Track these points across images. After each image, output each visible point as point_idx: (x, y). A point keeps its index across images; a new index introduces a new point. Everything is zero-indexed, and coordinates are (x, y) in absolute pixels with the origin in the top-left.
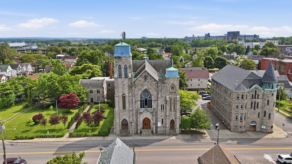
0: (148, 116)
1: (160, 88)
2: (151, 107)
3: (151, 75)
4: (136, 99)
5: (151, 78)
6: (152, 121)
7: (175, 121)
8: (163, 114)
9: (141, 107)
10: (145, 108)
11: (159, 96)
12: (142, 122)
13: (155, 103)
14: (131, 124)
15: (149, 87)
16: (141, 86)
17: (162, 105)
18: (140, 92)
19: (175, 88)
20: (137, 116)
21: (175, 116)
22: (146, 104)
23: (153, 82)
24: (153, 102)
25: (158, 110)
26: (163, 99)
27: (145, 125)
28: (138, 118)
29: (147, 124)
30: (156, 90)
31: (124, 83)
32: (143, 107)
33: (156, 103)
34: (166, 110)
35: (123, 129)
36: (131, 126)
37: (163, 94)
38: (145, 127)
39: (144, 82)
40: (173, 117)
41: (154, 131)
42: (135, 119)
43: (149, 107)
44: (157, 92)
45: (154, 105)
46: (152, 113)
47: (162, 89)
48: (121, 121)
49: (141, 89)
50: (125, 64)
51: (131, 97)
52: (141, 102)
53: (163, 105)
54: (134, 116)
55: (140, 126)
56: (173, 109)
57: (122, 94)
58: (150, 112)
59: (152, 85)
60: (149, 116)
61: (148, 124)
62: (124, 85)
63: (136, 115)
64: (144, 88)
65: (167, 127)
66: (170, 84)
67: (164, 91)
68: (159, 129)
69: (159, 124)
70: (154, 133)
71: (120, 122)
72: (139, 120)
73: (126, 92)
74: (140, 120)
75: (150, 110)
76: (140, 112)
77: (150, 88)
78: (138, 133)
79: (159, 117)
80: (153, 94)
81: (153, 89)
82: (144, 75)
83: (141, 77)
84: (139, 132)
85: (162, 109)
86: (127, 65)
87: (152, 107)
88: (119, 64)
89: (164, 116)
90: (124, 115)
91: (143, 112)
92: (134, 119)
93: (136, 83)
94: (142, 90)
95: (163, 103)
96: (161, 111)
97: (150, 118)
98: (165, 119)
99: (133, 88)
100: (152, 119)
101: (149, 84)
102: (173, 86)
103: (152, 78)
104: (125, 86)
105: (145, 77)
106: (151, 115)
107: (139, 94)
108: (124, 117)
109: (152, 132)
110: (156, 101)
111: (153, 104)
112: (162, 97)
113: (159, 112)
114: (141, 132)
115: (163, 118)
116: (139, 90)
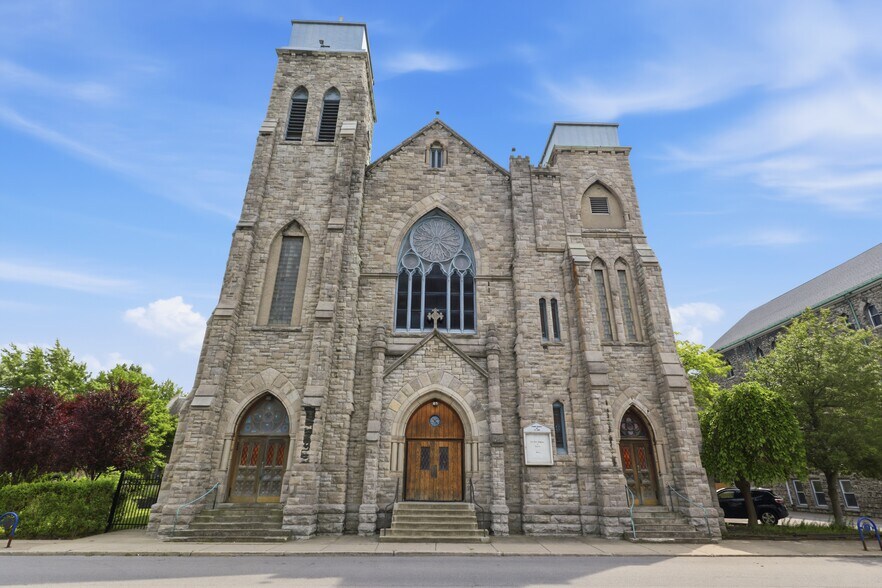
0: (447, 378)
1: (524, 200)
2: (470, 324)
3: (466, 144)
4: (372, 264)
5: (469, 156)
6: (476, 428)
7: (655, 425)
8: (558, 363)
9: (401, 322)
10: (429, 323)
11: (523, 244)
12: (397, 430)
13: (495, 295)
14: (309, 422)
15: (459, 202)
16: (409, 193)
17: (542, 301)
18: (401, 225)
19: (611, 204)
20: (364, 379)
21: (652, 383)
22: (435, 302)
23: (479, 175)
24: (480, 287)
25: (520, 338)
26: (549, 263)
27: (425, 464)
28: (371, 390)
29: (435, 454)
30: (496, 217)
31: (305, 167)
32: (415, 325)
33: (502, 293)
34: (581, 333)
35: (237, 495)
36: (307, 440)
37: (543, 232)
38: (425, 480)
39: (429, 172)
40: (634, 388)
41: (501, 506)
42: (347, 398)
43: (455, 324)
44: (504, 228)
45: (490, 307)
46: (476, 359)
47: (535, 205)
48: (236, 408)
49: (404, 209)
50: (334, 82)
51: (338, 239)
52: (402, 287)
53: (554, 302)
54: (343, 372)
55: (385, 467)
56: (622, 328)
57: (281, 222)
58: (462, 356)
59: (477, 191)
60: (452, 380)
61: (444, 458)
62: (308, 174)
63: (358, 373)
64: (428, 204)
65: (606, 463)
66: (585, 183)
67: (548, 216)
68: (536, 493)
69: (538, 449)
70: (501, 526)
71: (221, 414)
72: (376, 405)
73: (313, 211)
74: (389, 415)
75: (463, 341)
76: (393, 348)
77: (465, 207)
78: (355, 532)
79: (529, 387)
80: (479, 237)
81: (482, 211)
82: (429, 142)
83: (411, 150)
84: (368, 509)
85: (545, 334)
86: (341, 89)
87: (479, 323)
88: (301, 82)
89: (563, 378)
90: (265, 366)
91: (412, 352)
92: (340, 395)
93: (379, 175)
94: (411, 210)
95: (554, 290)
96: (539, 340)
97: (464, 398)
98: (577, 403)
99: (359, 195)
100: (475, 408)
101: (459, 184)
102: (598, 193)
103: (477, 159)
104: (310, 179)
105: (437, 149)
106: (472, 376)
107: (396, 232)
108: (269, 379)
109: (486, 522)
110: (504, 284)
111: (480, 299)
112: (541, 251)
113: (528, 351)
114: (383, 521)
115: (559, 391)
116: (395, 215)
